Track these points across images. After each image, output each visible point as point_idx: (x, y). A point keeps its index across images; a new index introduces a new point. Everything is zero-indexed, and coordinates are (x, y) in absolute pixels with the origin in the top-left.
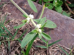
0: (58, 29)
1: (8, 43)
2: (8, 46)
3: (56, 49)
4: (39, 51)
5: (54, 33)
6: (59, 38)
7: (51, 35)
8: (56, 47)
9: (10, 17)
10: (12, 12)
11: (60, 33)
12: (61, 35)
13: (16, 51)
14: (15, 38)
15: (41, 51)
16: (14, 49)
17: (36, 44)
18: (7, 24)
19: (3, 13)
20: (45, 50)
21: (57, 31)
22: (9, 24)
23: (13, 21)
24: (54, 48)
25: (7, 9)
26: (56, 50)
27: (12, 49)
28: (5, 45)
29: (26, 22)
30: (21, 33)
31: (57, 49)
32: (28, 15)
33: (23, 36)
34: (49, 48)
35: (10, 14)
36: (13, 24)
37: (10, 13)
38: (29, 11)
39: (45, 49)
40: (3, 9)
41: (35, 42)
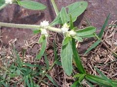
0: (92, 4)
1: (47, 78)
2: (50, 82)
3: (112, 31)
4: (94, 54)
5: (92, 14)
6: (104, 14)
7: (91, 20)
8: (110, 29)
9: (20, 44)
10: (15, 35)
11: (99, 6)
12: (103, 8)
13: (66, 79)
14: (50, 65)
15: (96, 52)
16: (62, 79)
17: (82, 47)
18: (25, 55)
19: (7, 47)
20: (100, 46)
21: (92, 7)
22: (27, 54)
23: (27, 45)
24: (109, 34)
25: (7, 37)
26: (113, 33)
27: (60, 81)
28: (47, 83)
29: (44, 38)
30: (51, 51)
31: (114, 31)
32: (39, 26)
33: (57, 52)
34: (102, 39)
35: (16, 40)
36: (31, 49)
37: (14, 39)
38: (35, 13)
39: (100, 44)
40: (2, 41)
41: (79, 47)
